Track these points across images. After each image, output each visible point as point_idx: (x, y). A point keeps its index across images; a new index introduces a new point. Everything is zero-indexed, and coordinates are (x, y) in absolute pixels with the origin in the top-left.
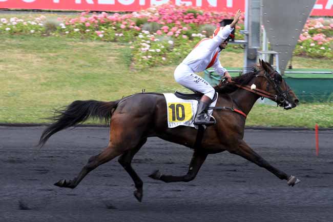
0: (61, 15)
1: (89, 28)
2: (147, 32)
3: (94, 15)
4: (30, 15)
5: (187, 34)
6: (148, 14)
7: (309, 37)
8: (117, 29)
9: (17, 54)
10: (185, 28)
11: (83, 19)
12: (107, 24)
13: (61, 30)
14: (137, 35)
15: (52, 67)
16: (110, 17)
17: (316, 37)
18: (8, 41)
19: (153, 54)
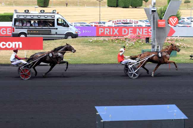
0: (107, 37)
1: (113, 40)
2: (127, 41)
3: (115, 37)
4: (99, 37)
5: (137, 41)
6: (128, 37)
7: (167, 41)
8: (121, 40)
9: (96, 47)
10: (137, 40)
11: (112, 38)
12: (118, 39)
13: (107, 41)
14: (125, 42)
15: (104, 50)
16: (119, 38)
17: (168, 41)
18: (94, 44)
19: (129, 46)
